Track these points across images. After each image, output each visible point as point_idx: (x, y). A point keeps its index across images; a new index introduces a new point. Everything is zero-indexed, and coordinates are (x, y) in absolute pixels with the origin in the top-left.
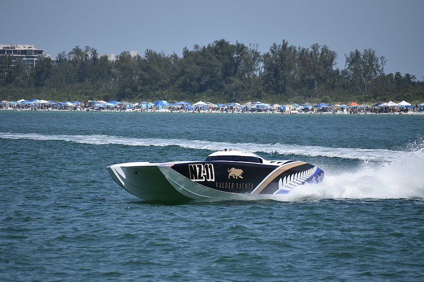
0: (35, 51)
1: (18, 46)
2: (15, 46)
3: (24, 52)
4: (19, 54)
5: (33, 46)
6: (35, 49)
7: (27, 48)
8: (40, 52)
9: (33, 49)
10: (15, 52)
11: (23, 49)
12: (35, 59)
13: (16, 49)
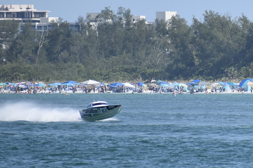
0: (35, 13)
1: (13, 6)
2: (9, 7)
3: (21, 14)
4: (14, 17)
5: (32, 6)
6: (35, 10)
7: (24, 10)
8: (42, 14)
9: (33, 10)
10: (9, 14)
11: (19, 10)
12: (37, 23)
13: (10, 10)
